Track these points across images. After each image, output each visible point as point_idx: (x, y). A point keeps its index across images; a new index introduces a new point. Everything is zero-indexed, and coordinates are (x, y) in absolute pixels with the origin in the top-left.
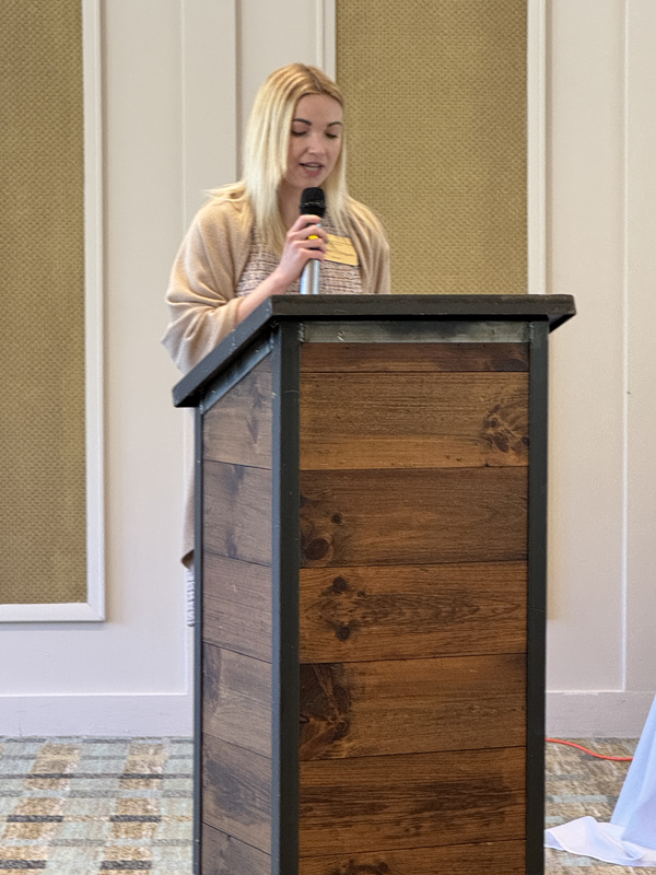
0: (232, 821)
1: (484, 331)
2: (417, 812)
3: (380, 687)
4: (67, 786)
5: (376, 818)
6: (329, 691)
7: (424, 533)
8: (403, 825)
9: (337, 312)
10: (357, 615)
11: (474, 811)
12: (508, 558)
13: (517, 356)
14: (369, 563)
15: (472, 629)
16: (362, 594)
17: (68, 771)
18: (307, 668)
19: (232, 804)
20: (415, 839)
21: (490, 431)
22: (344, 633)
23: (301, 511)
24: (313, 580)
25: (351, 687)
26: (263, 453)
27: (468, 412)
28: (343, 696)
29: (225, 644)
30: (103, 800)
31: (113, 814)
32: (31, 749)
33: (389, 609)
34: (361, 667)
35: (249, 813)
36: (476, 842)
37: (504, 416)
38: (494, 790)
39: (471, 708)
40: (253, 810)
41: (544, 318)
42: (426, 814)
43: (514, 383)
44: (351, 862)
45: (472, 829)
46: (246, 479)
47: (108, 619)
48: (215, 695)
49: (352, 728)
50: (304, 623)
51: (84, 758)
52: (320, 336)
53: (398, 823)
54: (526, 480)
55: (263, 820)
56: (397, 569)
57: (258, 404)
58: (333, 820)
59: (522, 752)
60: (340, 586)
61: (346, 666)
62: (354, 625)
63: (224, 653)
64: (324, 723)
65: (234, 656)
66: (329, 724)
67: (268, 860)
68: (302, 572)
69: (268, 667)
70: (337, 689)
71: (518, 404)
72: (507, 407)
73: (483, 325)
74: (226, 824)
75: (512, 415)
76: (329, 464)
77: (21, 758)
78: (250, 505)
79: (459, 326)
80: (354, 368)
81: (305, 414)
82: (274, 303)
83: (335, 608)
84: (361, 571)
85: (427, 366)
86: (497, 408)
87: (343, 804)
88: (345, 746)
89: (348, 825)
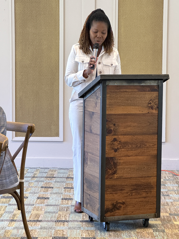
0: (90, 192)
1: (148, 83)
2: (131, 191)
3: (123, 163)
4: (54, 180)
5: (122, 192)
6: (112, 163)
7: (134, 128)
8: (129, 193)
9: (115, 78)
10: (119, 146)
11: (145, 190)
12: (153, 134)
13: (156, 88)
14: (121, 135)
15: (145, 150)
16: (120, 142)
17: (54, 176)
18: (107, 158)
19: (90, 188)
20: (131, 197)
21: (149, 105)
22: (116, 151)
23: (106, 123)
24: (109, 139)
25: (117, 162)
26: (98, 110)
27: (145, 101)
28: (115, 165)
29: (89, 152)
30: (62, 183)
31: (65, 187)
32: (46, 170)
33: (126, 145)
34: (119, 158)
35: (94, 190)
36: (145, 198)
37: (153, 102)
38: (149, 186)
39: (144, 168)
40: (95, 189)
41: (162, 80)
42: (134, 191)
43: (155, 94)
44: (117, 201)
45: (144, 195)
46: (94, 115)
47: (64, 141)
48: (87, 163)
49: (117, 172)
50: (106, 148)
51: (58, 173)
52: (111, 84)
53: (127, 193)
54: (157, 116)
55: (97, 192)
56: (128, 136)
57: (97, 98)
58: (113, 192)
59: (156, 177)
60: (115, 140)
61: (116, 158)
62: (118, 149)
63: (89, 154)
64: (111, 171)
65: (91, 155)
66: (112, 171)
67: (98, 201)
68: (106, 137)
69: (99, 158)
70: (114, 163)
71: (156, 99)
72: (153, 100)
73: (148, 81)
74: (89, 192)
75: (155, 101)
76: (113, 112)
77: (44, 173)
78: (95, 121)
79: (143, 81)
80: (119, 91)
81: (108, 101)
82: (101, 76)
83: (114, 145)
84: (120, 137)
85: (135, 90)
86: (151, 100)
87: (115, 189)
88: (116, 175)
89: (116, 193)
